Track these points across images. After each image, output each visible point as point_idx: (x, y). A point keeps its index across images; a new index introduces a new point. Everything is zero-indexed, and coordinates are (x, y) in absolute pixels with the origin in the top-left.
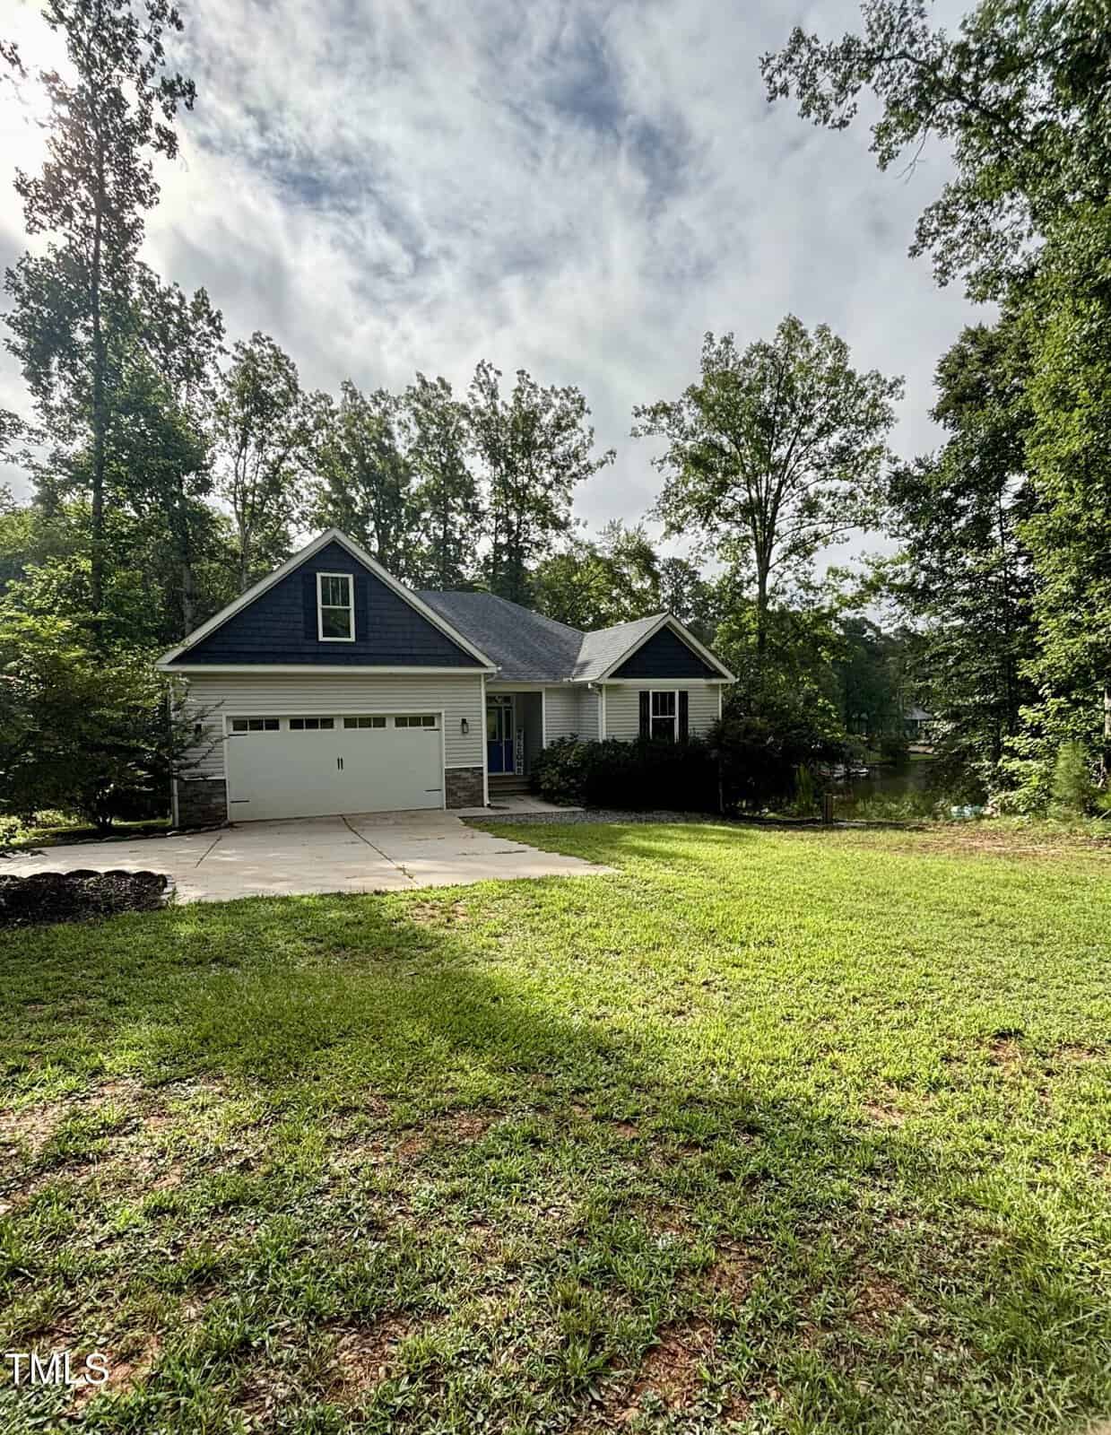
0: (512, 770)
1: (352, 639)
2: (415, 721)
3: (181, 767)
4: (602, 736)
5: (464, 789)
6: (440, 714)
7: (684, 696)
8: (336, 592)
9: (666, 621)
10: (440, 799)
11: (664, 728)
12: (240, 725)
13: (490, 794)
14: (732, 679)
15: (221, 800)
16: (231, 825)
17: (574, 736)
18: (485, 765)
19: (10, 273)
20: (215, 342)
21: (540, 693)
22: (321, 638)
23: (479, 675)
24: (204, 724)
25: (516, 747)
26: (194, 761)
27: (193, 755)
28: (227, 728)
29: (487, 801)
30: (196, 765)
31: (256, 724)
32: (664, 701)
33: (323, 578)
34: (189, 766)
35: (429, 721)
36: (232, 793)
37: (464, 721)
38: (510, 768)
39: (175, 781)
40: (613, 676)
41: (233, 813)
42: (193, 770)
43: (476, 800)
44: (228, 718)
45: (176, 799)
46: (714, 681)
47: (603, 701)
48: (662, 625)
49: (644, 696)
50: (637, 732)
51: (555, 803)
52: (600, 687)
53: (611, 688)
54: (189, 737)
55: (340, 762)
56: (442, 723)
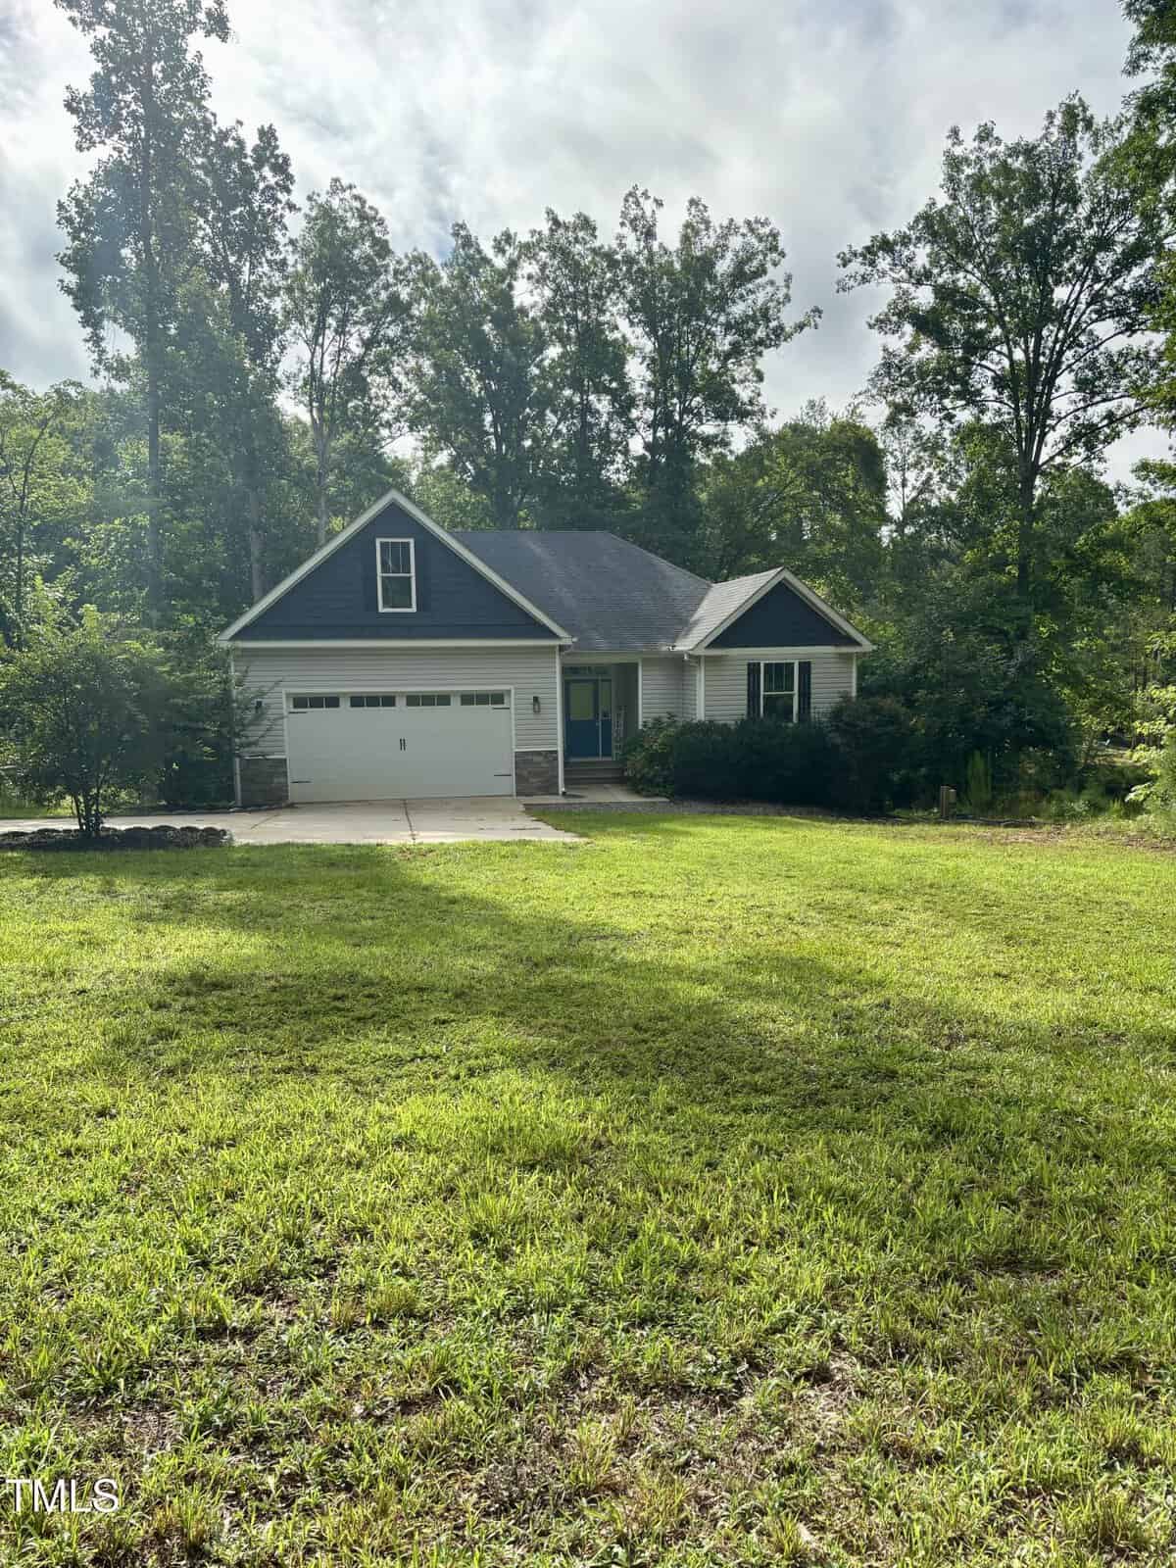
0: (610, 755)
1: (414, 609)
2: (482, 699)
3: (242, 745)
4: (700, 714)
5: (537, 775)
6: (509, 691)
7: (805, 668)
8: (396, 557)
9: (779, 578)
10: (510, 785)
11: (778, 708)
12: (300, 702)
13: (567, 782)
14: (868, 646)
15: (282, 780)
16: (292, 806)
17: (671, 716)
18: (560, 749)
19: (61, 206)
20: (282, 196)
21: (636, 665)
22: (381, 609)
23: (553, 647)
24: (265, 701)
25: (614, 729)
26: (252, 739)
27: (253, 733)
28: (287, 706)
29: (562, 789)
30: (255, 743)
31: (316, 702)
32: (779, 673)
33: (382, 544)
34: (249, 745)
35: (498, 699)
36: (293, 774)
37: (536, 699)
38: (607, 753)
39: (237, 760)
40: (714, 644)
41: (294, 793)
42: (253, 749)
43: (549, 788)
44: (288, 695)
45: (238, 778)
46: (844, 650)
47: (701, 676)
48: (775, 582)
49: (753, 669)
50: (745, 712)
51: (638, 792)
52: (698, 658)
53: (710, 660)
54: (250, 715)
55: (403, 743)
56: (511, 701)
